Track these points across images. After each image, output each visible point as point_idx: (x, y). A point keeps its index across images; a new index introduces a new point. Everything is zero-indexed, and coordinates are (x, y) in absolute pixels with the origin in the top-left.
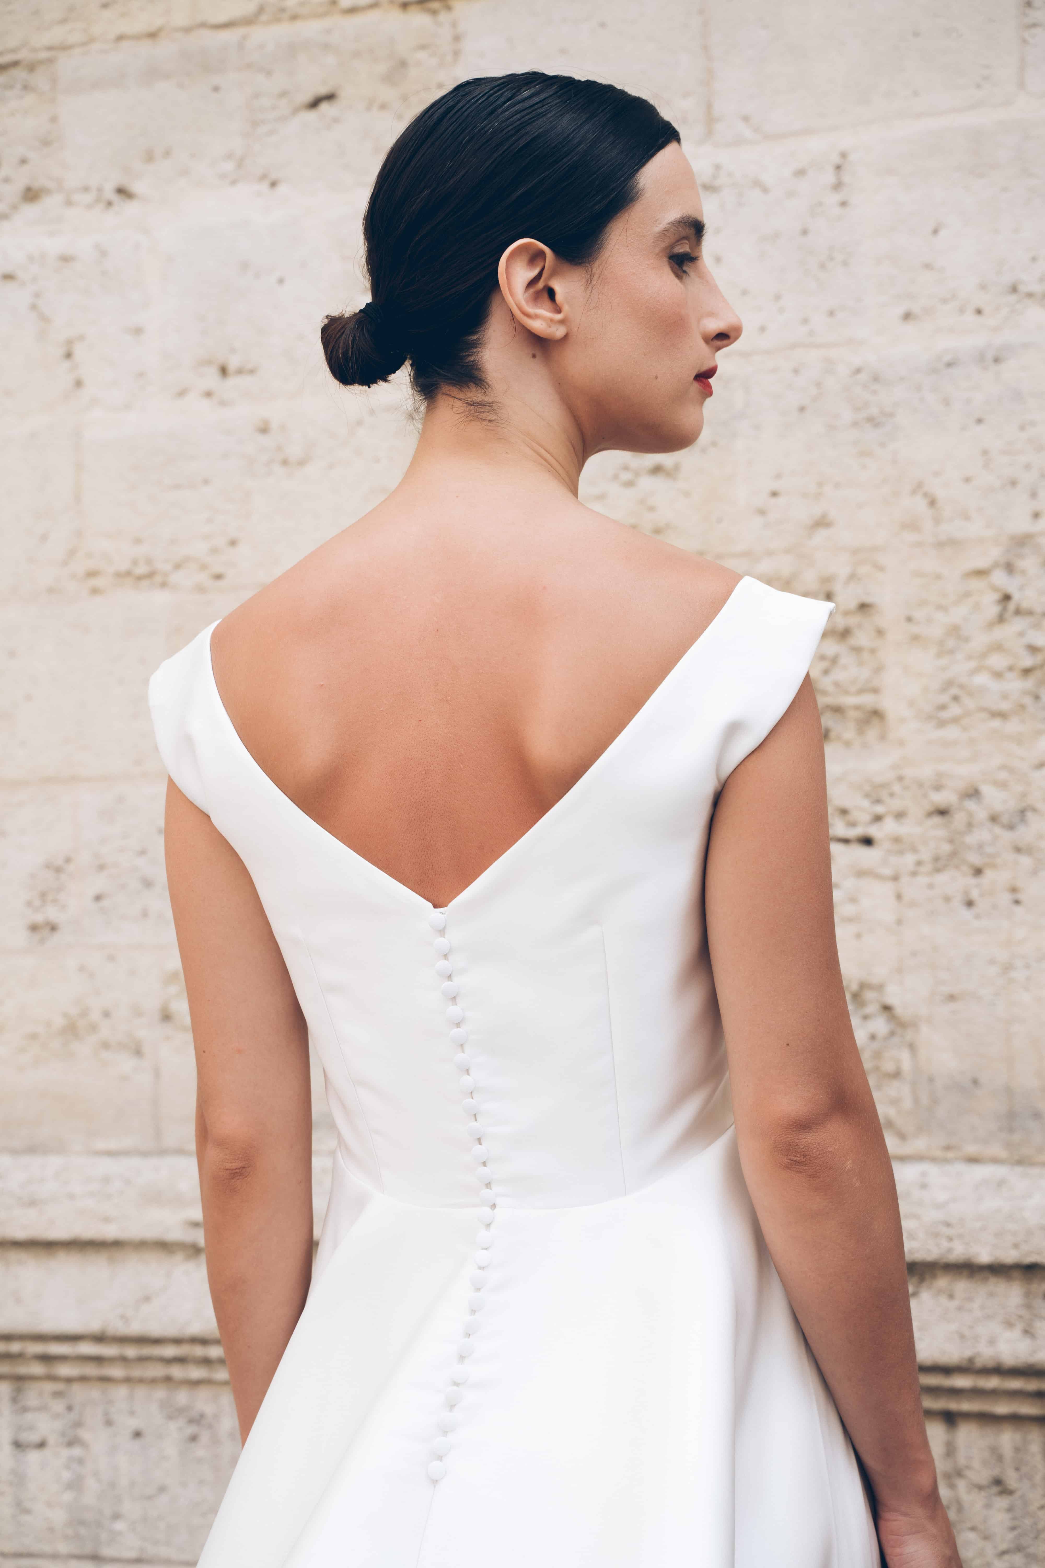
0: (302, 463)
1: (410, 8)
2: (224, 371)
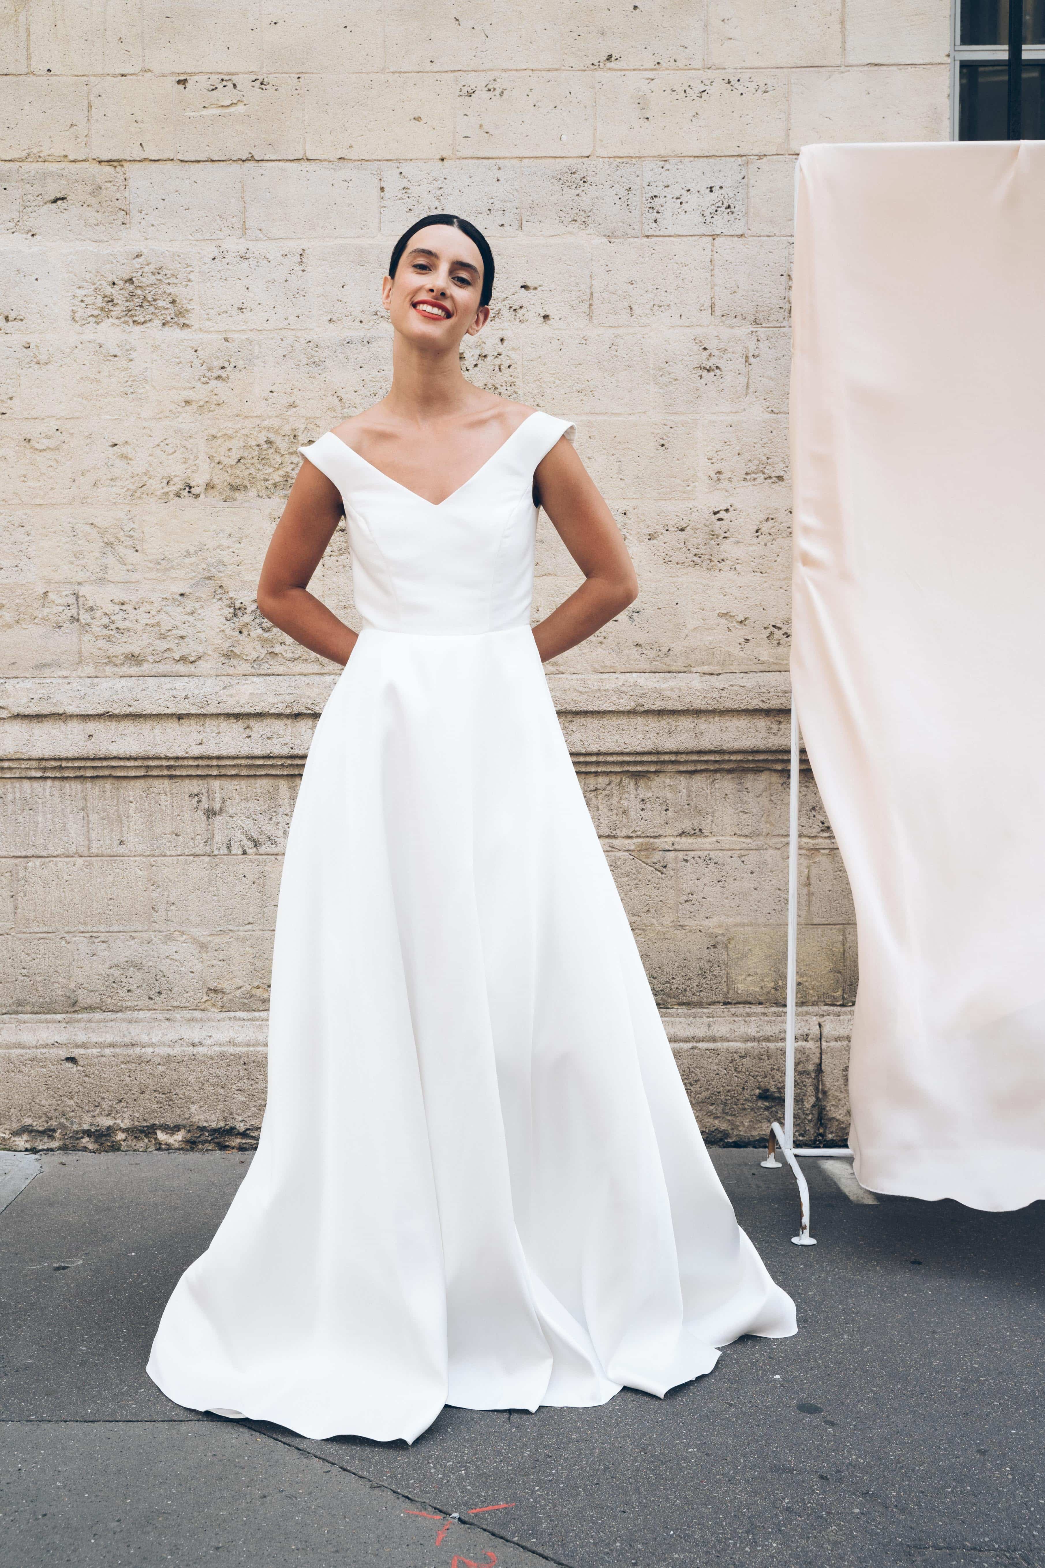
0: (47, 363)
1: (103, 163)
2: (7, 318)
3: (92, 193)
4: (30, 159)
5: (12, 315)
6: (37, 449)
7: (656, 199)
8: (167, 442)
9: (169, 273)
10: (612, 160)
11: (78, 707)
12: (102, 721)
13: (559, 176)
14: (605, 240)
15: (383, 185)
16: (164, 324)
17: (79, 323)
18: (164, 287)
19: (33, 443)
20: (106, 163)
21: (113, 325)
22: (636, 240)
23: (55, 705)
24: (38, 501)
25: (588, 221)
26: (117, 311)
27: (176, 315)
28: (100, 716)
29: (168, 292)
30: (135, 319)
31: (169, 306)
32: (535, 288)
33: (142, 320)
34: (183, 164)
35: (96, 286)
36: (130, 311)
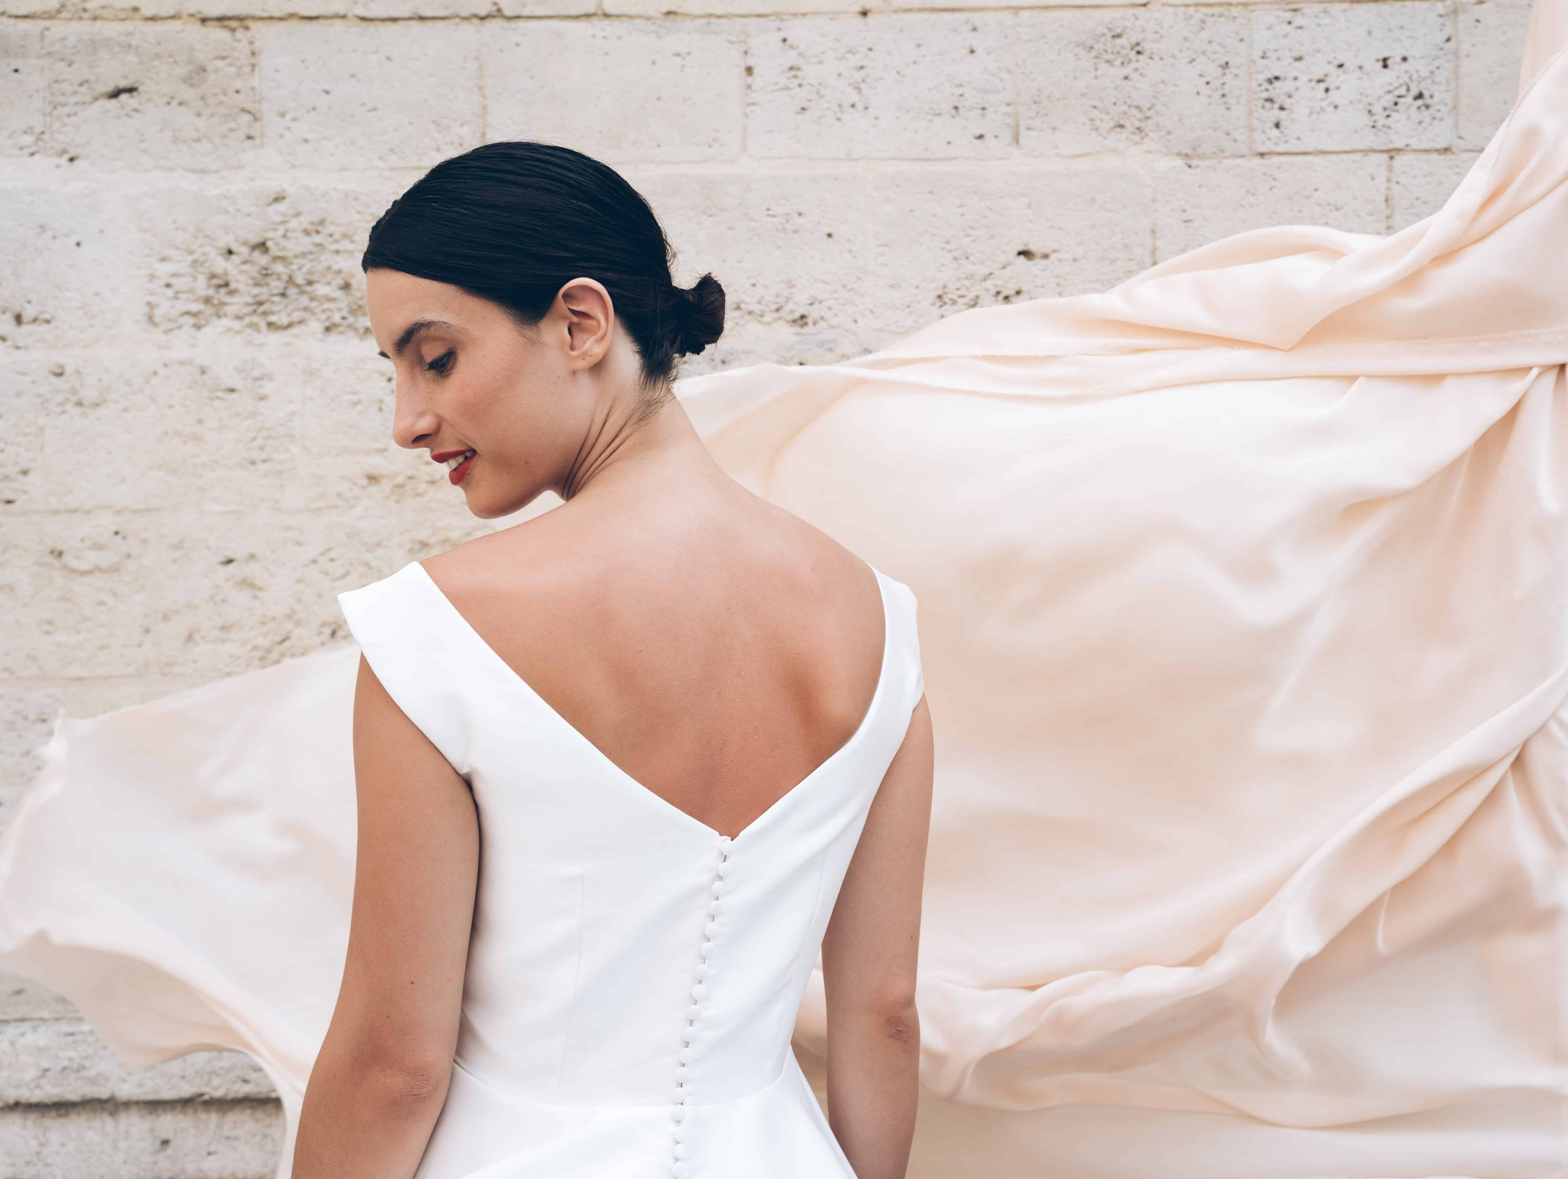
0: (97, 405)
1: (209, 23)
2: (19, 319)
3: (188, 80)
4: (65, 15)
5: (29, 312)
6: (74, 571)
7: (1277, 84)
8: (332, 555)
9: (337, 231)
10: (1191, 10)
11: (140, 1085)
12: (190, 1112)
13: (1090, 42)
14: (1179, 162)
15: (751, 62)
16: (328, 329)
17: (163, 328)
18: (327, 259)
19: (68, 558)
20: (216, 23)
21: (229, 330)
22: (1239, 161)
23: (93, 1081)
24: (76, 671)
25: (1148, 126)
26: (235, 304)
27: (352, 312)
28: (186, 1104)
29: (336, 267)
30: (273, 318)
31: (338, 294)
32: (1046, 256)
33: (284, 320)
34: (365, 24)
35: (196, 256)
36: (260, 303)
